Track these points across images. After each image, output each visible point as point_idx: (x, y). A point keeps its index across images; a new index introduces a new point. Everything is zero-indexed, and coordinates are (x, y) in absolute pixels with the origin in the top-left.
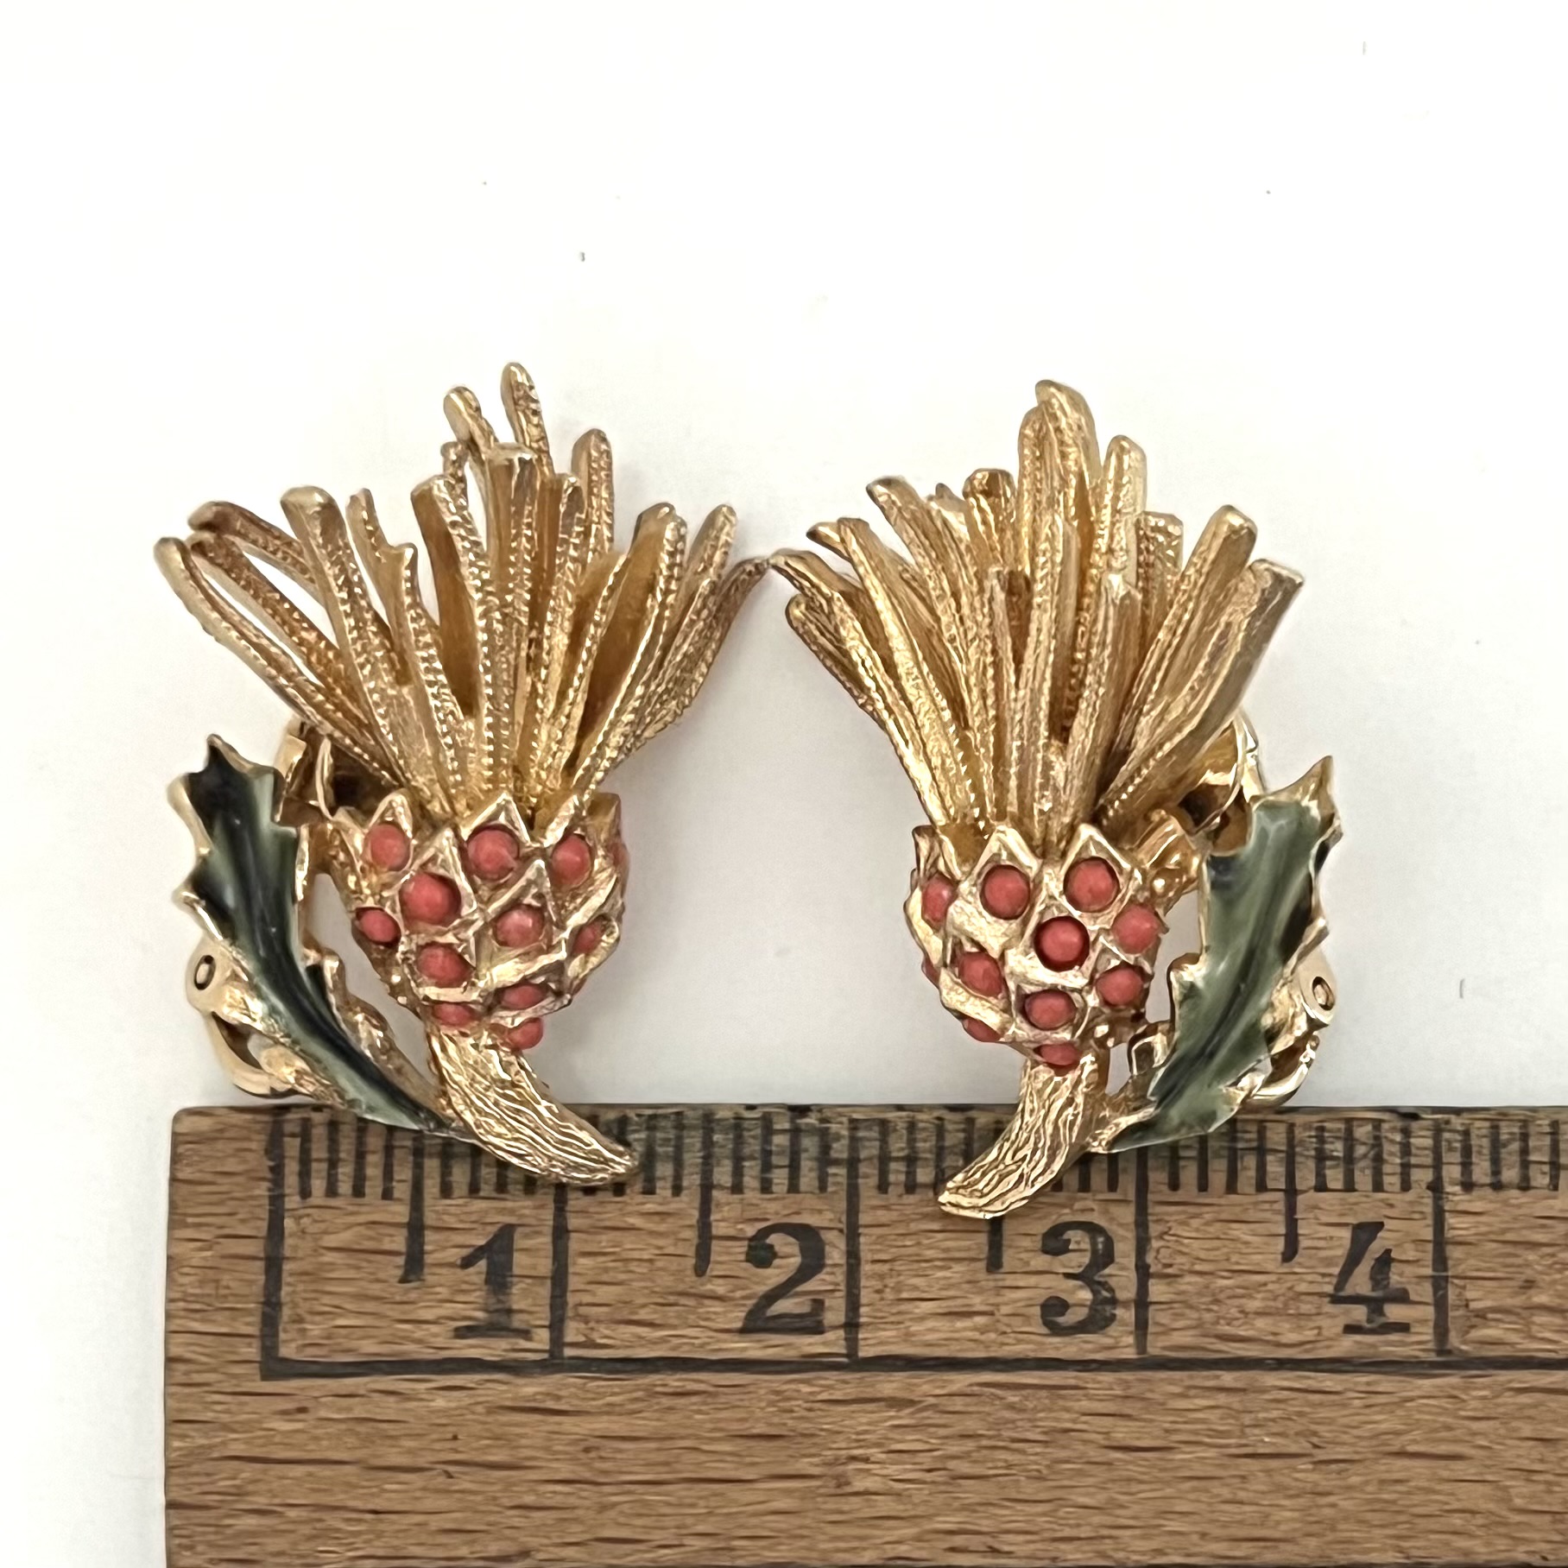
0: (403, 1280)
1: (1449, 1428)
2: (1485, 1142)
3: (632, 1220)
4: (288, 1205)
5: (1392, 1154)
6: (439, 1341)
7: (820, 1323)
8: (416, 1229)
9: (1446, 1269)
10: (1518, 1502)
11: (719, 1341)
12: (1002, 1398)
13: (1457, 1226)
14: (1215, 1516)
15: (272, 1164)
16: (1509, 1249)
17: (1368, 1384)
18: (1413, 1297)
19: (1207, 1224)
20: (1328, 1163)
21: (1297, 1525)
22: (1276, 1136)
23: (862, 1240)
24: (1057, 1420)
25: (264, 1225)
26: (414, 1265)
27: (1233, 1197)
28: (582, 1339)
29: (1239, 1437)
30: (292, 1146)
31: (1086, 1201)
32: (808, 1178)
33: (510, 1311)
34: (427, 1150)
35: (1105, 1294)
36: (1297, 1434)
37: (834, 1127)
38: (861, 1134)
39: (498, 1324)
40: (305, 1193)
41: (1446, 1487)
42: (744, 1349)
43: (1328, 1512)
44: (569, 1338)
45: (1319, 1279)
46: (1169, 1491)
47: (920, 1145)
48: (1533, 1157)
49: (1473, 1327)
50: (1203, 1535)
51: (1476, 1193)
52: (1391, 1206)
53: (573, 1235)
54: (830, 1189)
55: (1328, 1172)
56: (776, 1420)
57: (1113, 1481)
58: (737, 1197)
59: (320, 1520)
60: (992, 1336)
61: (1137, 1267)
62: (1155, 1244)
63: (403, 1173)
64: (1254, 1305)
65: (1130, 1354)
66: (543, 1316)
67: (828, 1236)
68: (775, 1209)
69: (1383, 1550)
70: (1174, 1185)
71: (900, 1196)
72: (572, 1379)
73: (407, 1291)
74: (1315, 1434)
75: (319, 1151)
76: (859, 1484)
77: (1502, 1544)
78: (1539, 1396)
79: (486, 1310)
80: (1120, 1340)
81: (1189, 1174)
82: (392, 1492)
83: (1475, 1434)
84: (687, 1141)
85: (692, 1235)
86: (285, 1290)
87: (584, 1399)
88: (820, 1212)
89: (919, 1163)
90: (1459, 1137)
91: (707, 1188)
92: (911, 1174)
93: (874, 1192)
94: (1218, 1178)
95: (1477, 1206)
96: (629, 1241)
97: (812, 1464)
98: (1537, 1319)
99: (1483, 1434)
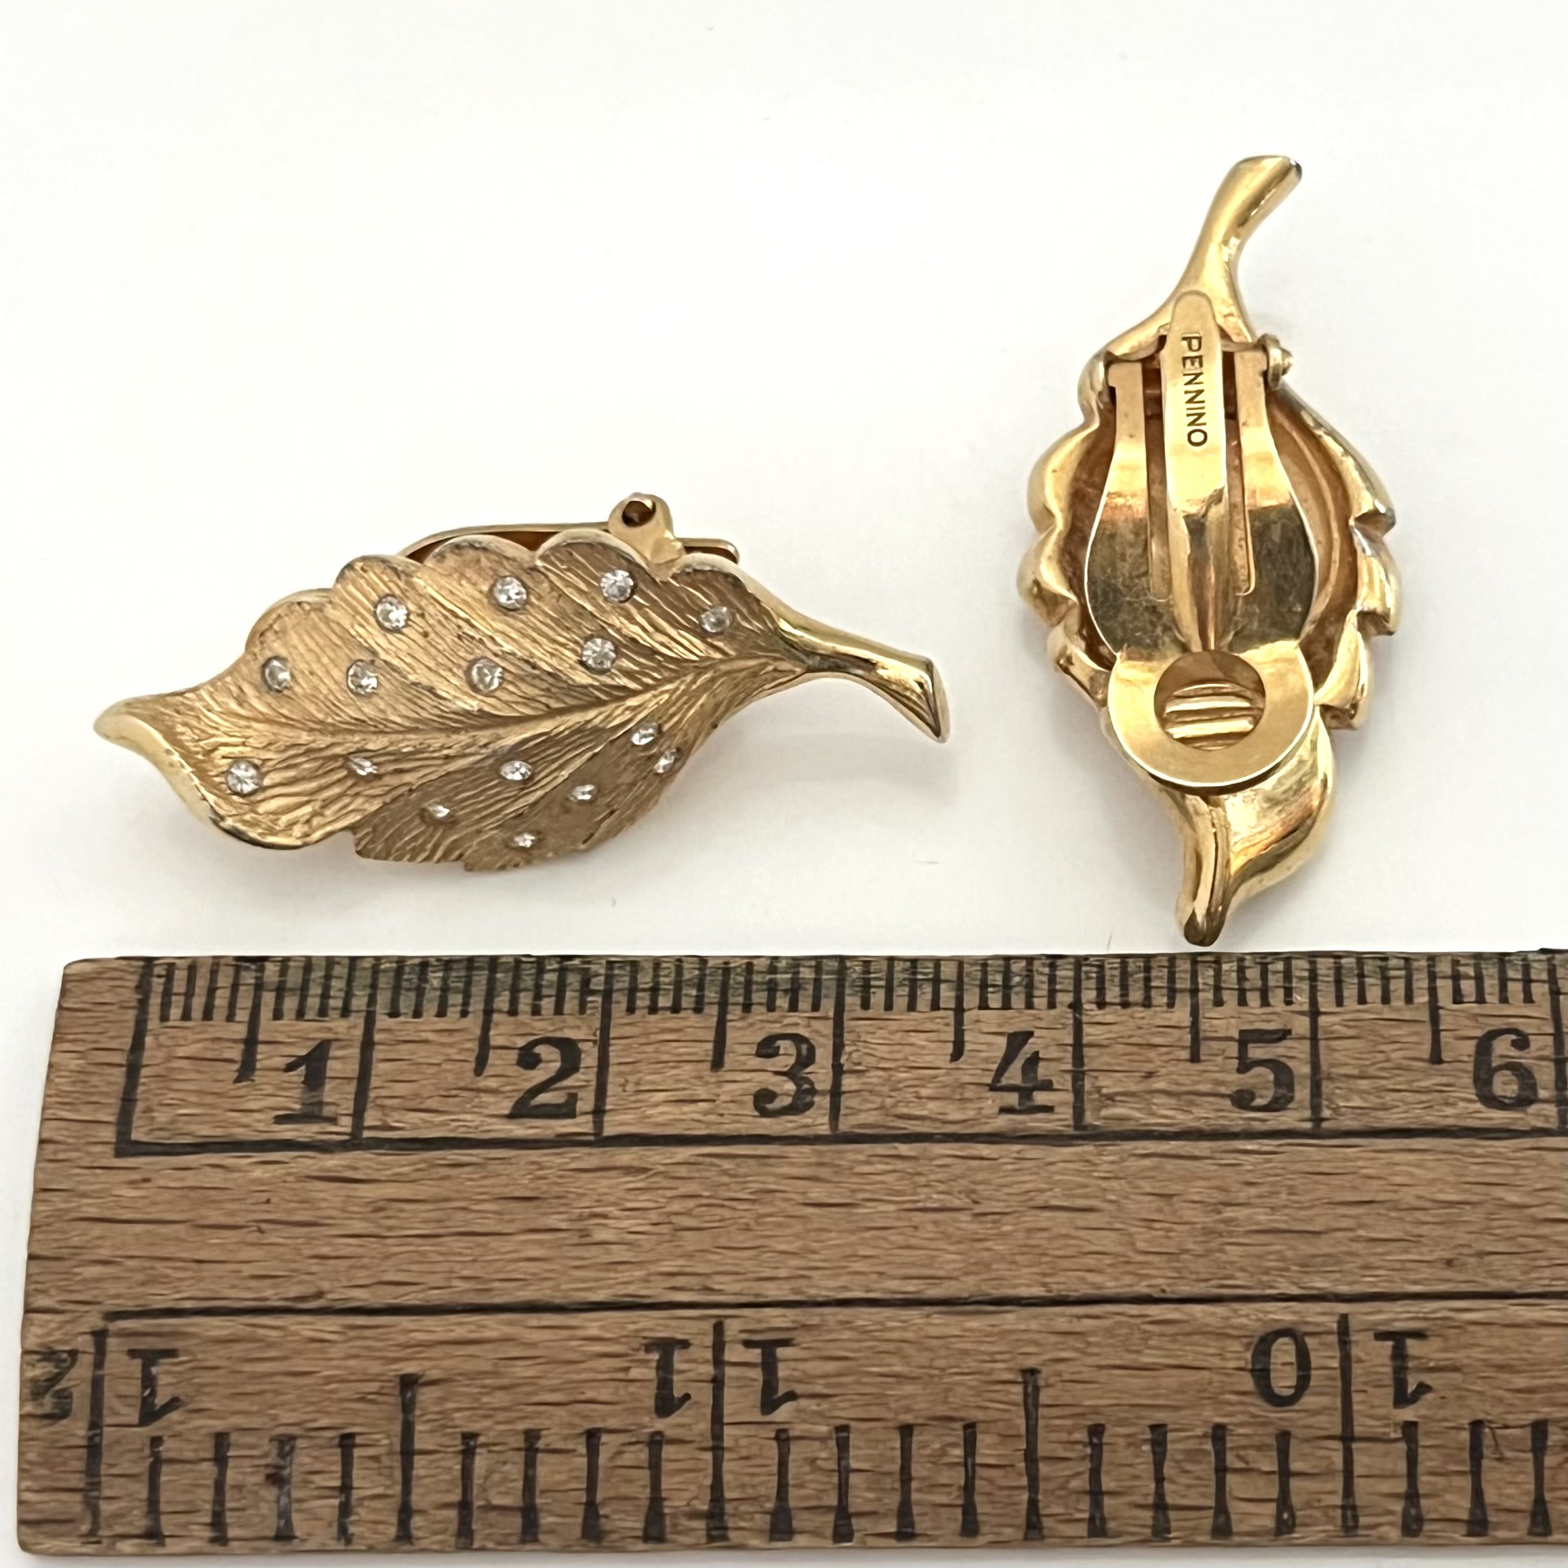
0: (237, 1080)
1: (1085, 1186)
2: (1117, 973)
3: (424, 1035)
4: (150, 1027)
5: (1043, 982)
6: (260, 1126)
7: (574, 1110)
8: (251, 1042)
9: (1082, 1065)
10: (1141, 1245)
11: (489, 1124)
12: (718, 1166)
13: (1091, 1033)
14: (891, 1259)
15: (139, 997)
16: (1134, 1049)
17: (1018, 1152)
18: (1056, 1086)
19: (892, 1033)
20: (990, 989)
21: (958, 1265)
22: (948, 971)
23: (611, 1048)
24: (764, 1183)
25: (127, 1042)
26: (247, 1069)
27: (913, 1015)
28: (378, 1123)
29: (913, 1195)
30: (158, 984)
31: (793, 1018)
32: (571, 1004)
33: (321, 1104)
34: (266, 987)
35: (806, 1086)
36: (960, 1192)
37: (593, 967)
38: (616, 972)
39: (310, 1115)
40: (164, 1018)
41: (1082, 1233)
42: (510, 1130)
43: (986, 1255)
44: (368, 1122)
45: (979, 1072)
46: (853, 1238)
47: (662, 979)
48: (1153, 984)
49: (1107, 1106)
50: (881, 1274)
51: (1108, 1009)
52: (1040, 1019)
53: (377, 1047)
54: (589, 1012)
55: (990, 995)
56: (531, 1185)
57: (809, 1231)
58: (512, 1019)
59: (153, 1268)
60: (713, 1118)
61: (833, 1066)
62: (848, 1049)
63: (245, 1001)
64: (924, 1092)
65: (824, 1130)
66: (348, 1106)
67: (583, 1046)
68: (543, 1026)
69: (1030, 1286)
70: (866, 1005)
71: (644, 1017)
72: (368, 1155)
73: (239, 1088)
74: (973, 1191)
75: (179, 986)
76: (600, 1235)
77: (1127, 1279)
78: (1156, 1160)
79: (303, 1104)
80: (817, 1120)
81: (878, 997)
82: (213, 1245)
83: (1105, 1190)
84: (475, 978)
85: (474, 1045)
86: (141, 1089)
87: (378, 1170)
88: (578, 1028)
89: (662, 992)
90: (1095, 969)
91: (488, 1012)
92: (654, 1001)
93: (623, 1014)
94: (901, 1001)
95: (1109, 1018)
96: (421, 1053)
97: (563, 1221)
98: (1155, 1101)
99: (1113, 1191)
